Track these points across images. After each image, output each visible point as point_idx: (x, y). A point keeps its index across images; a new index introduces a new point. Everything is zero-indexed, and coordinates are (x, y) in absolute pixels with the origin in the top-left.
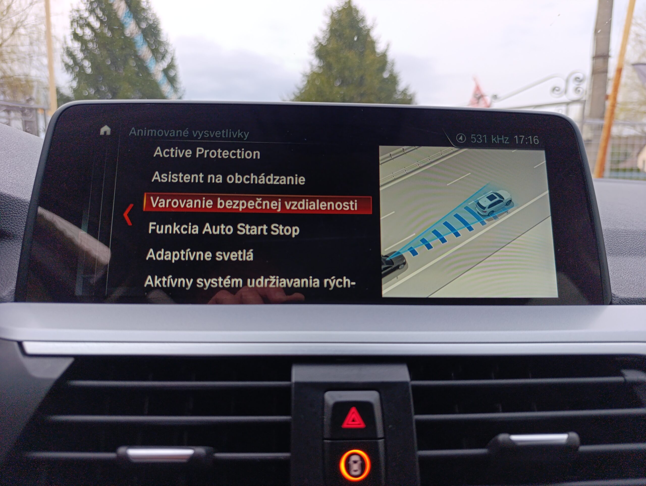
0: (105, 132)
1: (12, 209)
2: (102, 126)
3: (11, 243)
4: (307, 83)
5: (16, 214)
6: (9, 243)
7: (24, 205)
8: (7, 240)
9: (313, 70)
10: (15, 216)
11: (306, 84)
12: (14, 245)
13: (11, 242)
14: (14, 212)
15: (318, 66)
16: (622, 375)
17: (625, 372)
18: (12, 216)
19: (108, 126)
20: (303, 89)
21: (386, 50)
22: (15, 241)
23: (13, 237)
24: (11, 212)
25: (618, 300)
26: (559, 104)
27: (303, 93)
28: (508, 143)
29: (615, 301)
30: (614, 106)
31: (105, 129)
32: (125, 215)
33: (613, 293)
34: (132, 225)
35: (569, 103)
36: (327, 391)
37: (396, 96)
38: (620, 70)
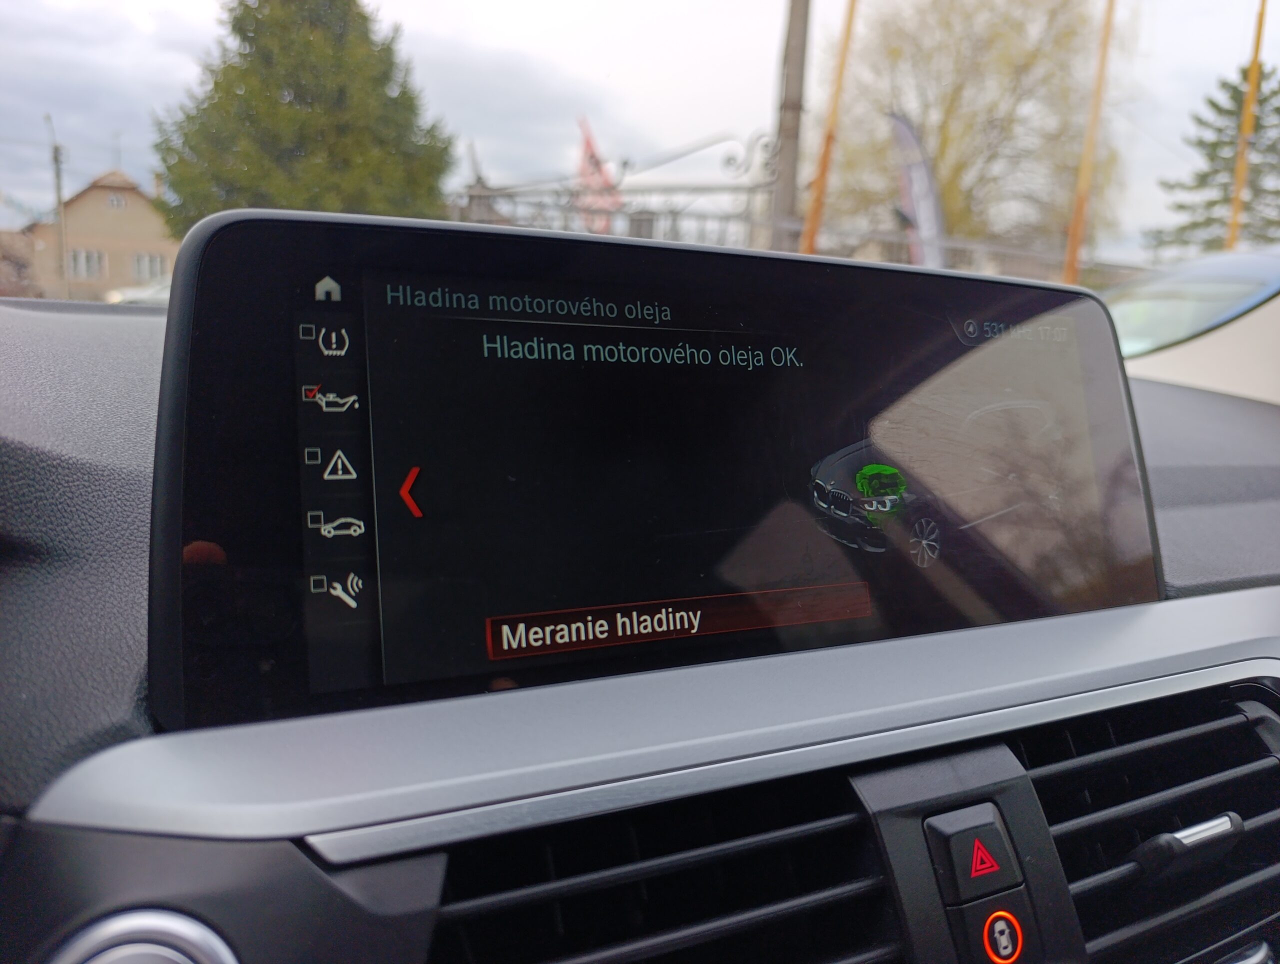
0: (328, 294)
1: (34, 480)
2: (320, 278)
3: (47, 571)
4: (212, 89)
5: (43, 491)
6: (43, 571)
7: (54, 467)
8: (35, 565)
9: (227, 59)
10: (41, 499)
11: (211, 91)
12: (56, 574)
13: (48, 569)
14: (37, 487)
15: (238, 52)
16: (1239, 711)
17: (1242, 705)
18: (36, 498)
19: (334, 278)
20: (203, 102)
21: (393, 39)
22: (56, 564)
23: (48, 553)
24: (33, 489)
25: (1174, 590)
26: (735, 189)
27: (204, 110)
28: (1031, 339)
29: (1171, 594)
30: (819, 203)
31: (327, 287)
32: (404, 492)
33: (1166, 581)
34: (423, 515)
35: (752, 190)
36: (926, 818)
37: (414, 139)
38: (830, 139)
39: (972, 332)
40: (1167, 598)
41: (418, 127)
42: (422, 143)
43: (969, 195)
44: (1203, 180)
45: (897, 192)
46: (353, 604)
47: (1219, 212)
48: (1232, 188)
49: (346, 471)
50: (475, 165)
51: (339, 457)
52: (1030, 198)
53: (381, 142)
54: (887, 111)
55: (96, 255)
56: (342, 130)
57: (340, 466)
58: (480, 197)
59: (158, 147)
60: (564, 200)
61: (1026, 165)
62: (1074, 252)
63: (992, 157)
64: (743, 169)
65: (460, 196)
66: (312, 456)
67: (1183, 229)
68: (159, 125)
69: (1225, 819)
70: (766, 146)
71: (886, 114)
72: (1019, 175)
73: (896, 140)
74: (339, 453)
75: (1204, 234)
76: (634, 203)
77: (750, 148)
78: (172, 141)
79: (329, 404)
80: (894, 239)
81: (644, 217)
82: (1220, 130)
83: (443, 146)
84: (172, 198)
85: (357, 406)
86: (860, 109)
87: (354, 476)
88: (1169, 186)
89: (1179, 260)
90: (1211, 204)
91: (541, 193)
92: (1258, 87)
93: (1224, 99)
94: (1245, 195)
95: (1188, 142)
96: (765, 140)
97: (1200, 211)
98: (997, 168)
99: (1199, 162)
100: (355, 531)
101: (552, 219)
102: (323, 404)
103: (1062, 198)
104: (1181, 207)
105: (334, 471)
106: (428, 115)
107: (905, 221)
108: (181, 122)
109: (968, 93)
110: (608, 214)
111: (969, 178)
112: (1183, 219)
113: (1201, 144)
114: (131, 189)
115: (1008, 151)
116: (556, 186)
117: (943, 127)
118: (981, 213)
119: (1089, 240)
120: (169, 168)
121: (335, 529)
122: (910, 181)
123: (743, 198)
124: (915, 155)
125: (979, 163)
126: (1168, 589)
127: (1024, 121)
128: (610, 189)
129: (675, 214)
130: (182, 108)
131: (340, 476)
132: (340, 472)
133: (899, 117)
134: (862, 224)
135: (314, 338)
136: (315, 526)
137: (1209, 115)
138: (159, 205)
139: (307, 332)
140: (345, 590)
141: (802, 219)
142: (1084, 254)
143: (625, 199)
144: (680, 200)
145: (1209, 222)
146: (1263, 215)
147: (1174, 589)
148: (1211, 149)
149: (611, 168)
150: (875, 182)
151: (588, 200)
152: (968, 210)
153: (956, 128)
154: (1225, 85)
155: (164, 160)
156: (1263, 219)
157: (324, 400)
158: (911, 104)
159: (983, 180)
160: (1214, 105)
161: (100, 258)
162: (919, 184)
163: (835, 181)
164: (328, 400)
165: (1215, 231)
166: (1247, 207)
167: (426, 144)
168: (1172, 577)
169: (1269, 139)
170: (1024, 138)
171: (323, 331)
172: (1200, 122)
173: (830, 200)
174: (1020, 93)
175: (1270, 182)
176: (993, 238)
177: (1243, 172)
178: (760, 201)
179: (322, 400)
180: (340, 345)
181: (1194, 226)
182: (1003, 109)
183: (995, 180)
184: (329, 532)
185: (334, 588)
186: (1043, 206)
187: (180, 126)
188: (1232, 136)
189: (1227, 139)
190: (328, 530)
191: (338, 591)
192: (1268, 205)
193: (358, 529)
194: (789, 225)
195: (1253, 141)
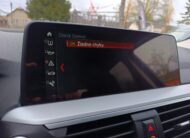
31: (49, 34)
35: (117, 13)
36: (142, 122)
38: (129, 5)
45: (139, 14)
46: (53, 86)
47: (189, 18)
64: (116, 9)
75: (186, 22)
78: (29, 2)
80: (138, 21)
81: (100, 16)
85: (54, 53)
87: (53, 65)
88: (181, 14)
89: (182, 26)
97: (186, 18)
98: (155, 10)
99: (186, 10)
101: (86, 17)
103: (165, 15)
104: (183, 17)
107: (140, 18)
110: (95, 16)
111: (150, 12)
115: (157, 8)
118: (152, 17)
124: (142, 8)
125: (152, 9)
127: (160, 3)
128: (95, 12)
129: (105, 16)
134: (133, 18)
135: (47, 42)
142: (167, 24)
143: (97, 14)
148: (188, 8)
149: (95, 9)
150: (136, 12)
151: (92, 14)
153: (149, 4)
159: (153, 12)
164: (49, 53)
170: (159, 5)
172: (187, 4)
173: (129, 15)
176: (153, 21)
184: (49, 74)
186: (162, 17)
191: (51, 83)
194: (122, 18)
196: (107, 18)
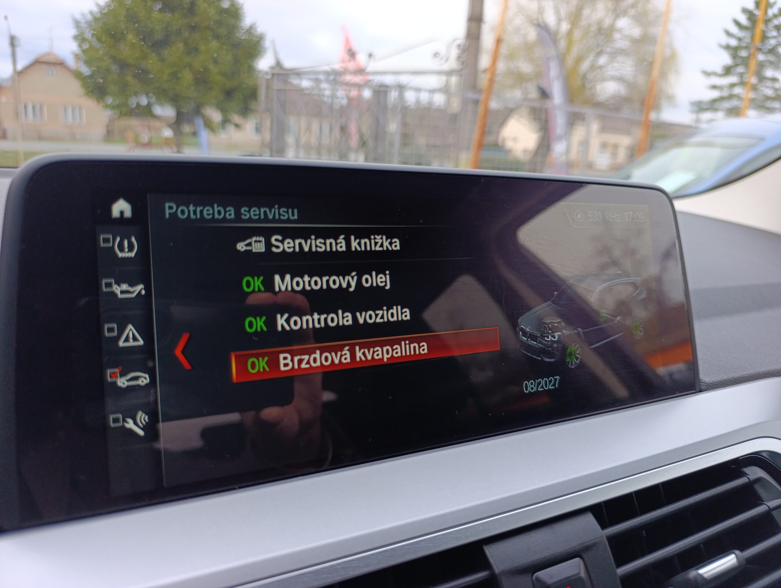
0: (122, 213)
2: (115, 199)
16: (744, 474)
17: (746, 470)
19: (128, 200)
20: (104, 9)
26: (440, 73)
27: (105, 14)
28: (619, 221)
29: (702, 387)
30: (492, 81)
31: (121, 207)
32: (178, 352)
33: (701, 378)
34: (192, 368)
35: (449, 73)
36: (534, 574)
37: (238, 35)
38: (499, 41)
39: (580, 218)
40: (701, 391)
41: (241, 27)
42: (243, 37)
43: (584, 77)
44: (728, 71)
45: (539, 75)
46: (141, 433)
47: (737, 90)
48: (745, 76)
49: (135, 339)
50: (276, 53)
51: (131, 330)
52: (620, 79)
53: (217, 37)
54: (535, 22)
55: (38, 107)
56: (193, 28)
57: (131, 336)
58: (279, 75)
59: (75, 38)
60: (332, 78)
61: (620, 58)
62: (647, 114)
63: (599, 54)
64: (444, 60)
65: (267, 73)
66: (111, 330)
67: (714, 101)
68: (77, 23)
69: (733, 556)
70: (459, 46)
71: (534, 25)
72: (616, 64)
73: (540, 41)
74: (130, 327)
75: (727, 105)
76: (376, 80)
77: (449, 47)
78: (85, 34)
79: (122, 292)
80: (537, 104)
81: (382, 89)
82: (740, 39)
83: (257, 40)
84: (86, 70)
85: (143, 292)
86: (518, 21)
87: (141, 342)
88: (707, 74)
89: (711, 121)
90: (732, 86)
91: (318, 73)
92: (766, 12)
93: (743, 20)
94: (754, 80)
95: (721, 46)
96: (459, 42)
97: (726, 89)
98: (602, 60)
99: (726, 59)
100: (142, 382)
101: (324, 89)
102: (118, 292)
103: (641, 80)
104: (714, 87)
105: (127, 340)
106: (247, 21)
107: (544, 94)
108: (91, 22)
109: (586, 12)
110: (359, 86)
111: (585, 66)
112: (715, 94)
113: (727, 47)
114: (60, 64)
115: (609, 50)
116: (327, 68)
117: (570, 33)
118: (591, 89)
119: (657, 107)
120: (84, 51)
121: (128, 381)
122: (549, 68)
123: (444, 78)
124: (552, 52)
125: (591, 58)
126: (702, 384)
127: (620, 30)
128: (361, 71)
129: (401, 88)
130: (91, 13)
131: (131, 343)
132: (131, 340)
133: (542, 27)
134: (517, 94)
135: (111, 244)
136: (113, 380)
137: (734, 30)
138: (78, 75)
139: (106, 240)
140: (136, 423)
141: (480, 91)
142: (653, 116)
143: (370, 77)
144: (404, 79)
145: (731, 97)
146: (764, 93)
147: (706, 384)
148: (733, 51)
149: (362, 59)
150: (526, 67)
151: (348, 78)
152: (583, 86)
153: (577, 34)
154: (745, 11)
155: (80, 46)
156: (764, 95)
157: (119, 289)
158: (550, 19)
159: (593, 67)
160: (737, 23)
161: (41, 108)
162: (554, 71)
163: (501, 66)
164: (121, 289)
165: (734, 103)
166: (754, 88)
167: (247, 38)
168: (705, 376)
169: (770, 45)
170: (621, 43)
171: (118, 239)
172: (729, 34)
173: (498, 79)
174: (618, 13)
175: (769, 73)
176: (598, 105)
177: (753, 65)
178: (454, 80)
179: (117, 289)
180: (131, 249)
181: (721, 99)
182: (607, 22)
183: (601, 67)
184: (123, 384)
185: (127, 422)
186: (630, 85)
187: (89, 24)
188: (748, 43)
189: (744, 45)
190: (122, 382)
191: (130, 424)
192: (767, 87)
193: (144, 380)
194: (471, 95)
195: (760, 47)
196: (410, 97)
